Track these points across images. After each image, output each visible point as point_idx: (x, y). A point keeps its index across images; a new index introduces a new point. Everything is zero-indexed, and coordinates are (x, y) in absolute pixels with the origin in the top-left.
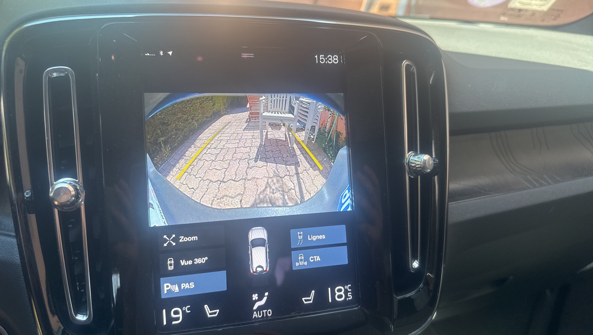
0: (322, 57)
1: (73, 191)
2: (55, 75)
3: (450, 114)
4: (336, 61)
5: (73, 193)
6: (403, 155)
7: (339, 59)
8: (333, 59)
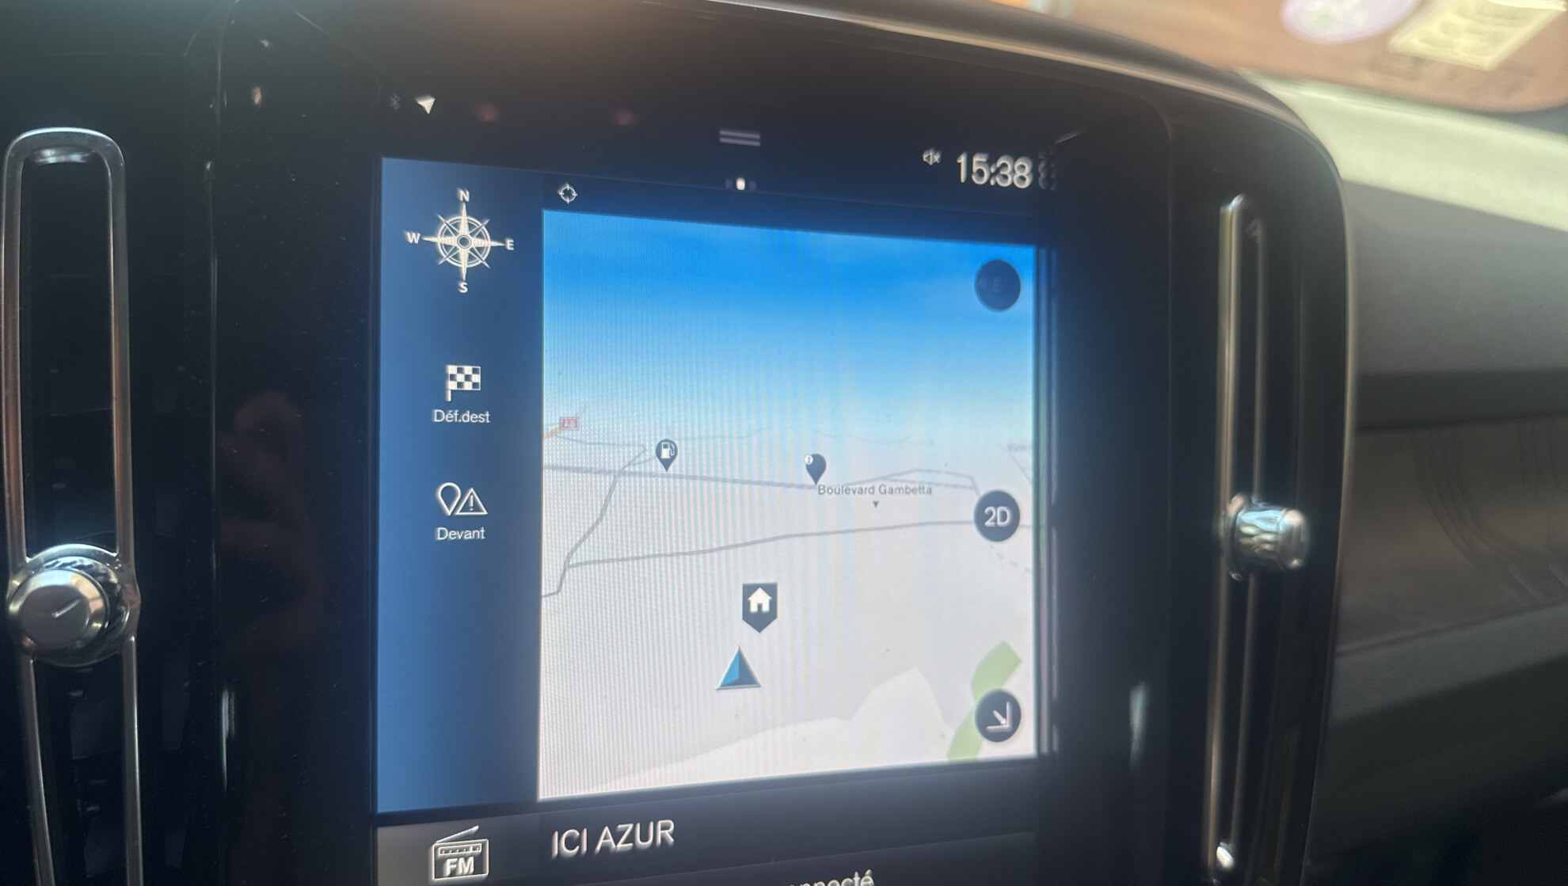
0: (979, 162)
1: (94, 599)
2: (50, 156)
3: (1363, 381)
4: (1023, 179)
5: (97, 605)
6: (1211, 506)
7: (1035, 172)
8: (1013, 172)
